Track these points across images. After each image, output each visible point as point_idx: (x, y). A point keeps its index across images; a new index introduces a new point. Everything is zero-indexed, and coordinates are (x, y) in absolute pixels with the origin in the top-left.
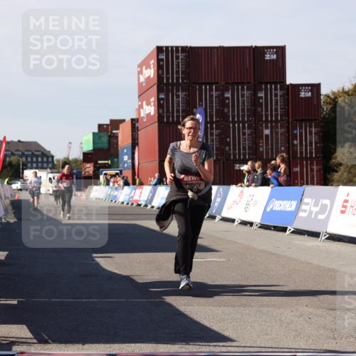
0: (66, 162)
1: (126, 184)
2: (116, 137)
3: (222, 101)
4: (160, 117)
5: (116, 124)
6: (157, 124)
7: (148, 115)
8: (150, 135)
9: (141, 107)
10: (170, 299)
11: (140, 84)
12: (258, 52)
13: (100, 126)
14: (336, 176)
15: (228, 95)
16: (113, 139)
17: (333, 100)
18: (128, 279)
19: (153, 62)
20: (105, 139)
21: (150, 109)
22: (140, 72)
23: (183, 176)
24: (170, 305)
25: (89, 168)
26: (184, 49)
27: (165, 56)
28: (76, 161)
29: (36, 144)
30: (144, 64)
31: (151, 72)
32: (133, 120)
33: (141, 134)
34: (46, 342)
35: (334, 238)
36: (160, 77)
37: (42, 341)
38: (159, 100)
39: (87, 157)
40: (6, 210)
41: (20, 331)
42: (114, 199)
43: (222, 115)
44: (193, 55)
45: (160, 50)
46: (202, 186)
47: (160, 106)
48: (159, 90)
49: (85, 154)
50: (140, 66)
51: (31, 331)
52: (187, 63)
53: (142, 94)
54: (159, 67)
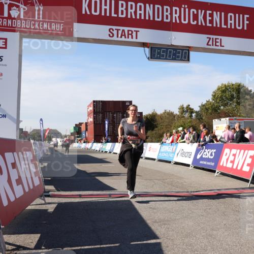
0: (66, 136)
1: (84, 142)
2: (81, 128)
3: (113, 117)
4: (94, 122)
5: (81, 124)
6: (93, 125)
7: (91, 121)
8: (91, 128)
9: (88, 119)
10: (97, 178)
11: (88, 112)
12: (124, 102)
13: (76, 125)
14: (147, 140)
15: (115, 115)
16: (80, 128)
17: (146, 117)
18: (84, 172)
19: (92, 105)
20: (78, 129)
21: (91, 120)
22: (88, 108)
23: (129, 136)
24: (97, 179)
25: (73, 138)
26: (102, 101)
27: (96, 103)
28: (68, 135)
29: (56, 130)
30: (89, 106)
31: (91, 108)
32: (86, 123)
33: (88, 127)
34: (59, 191)
35: (147, 158)
36: (94, 110)
37: (58, 191)
38: (94, 117)
39: (72, 134)
40: (47, 150)
41: (51, 187)
42: (80, 147)
43: (113, 121)
44: (104, 103)
45: (94, 101)
46: (139, 142)
47: (94, 118)
48: (94, 114)
49: (71, 133)
50: (88, 106)
51: (55, 188)
52: (102, 105)
53: (89, 115)
54: (94, 107)
